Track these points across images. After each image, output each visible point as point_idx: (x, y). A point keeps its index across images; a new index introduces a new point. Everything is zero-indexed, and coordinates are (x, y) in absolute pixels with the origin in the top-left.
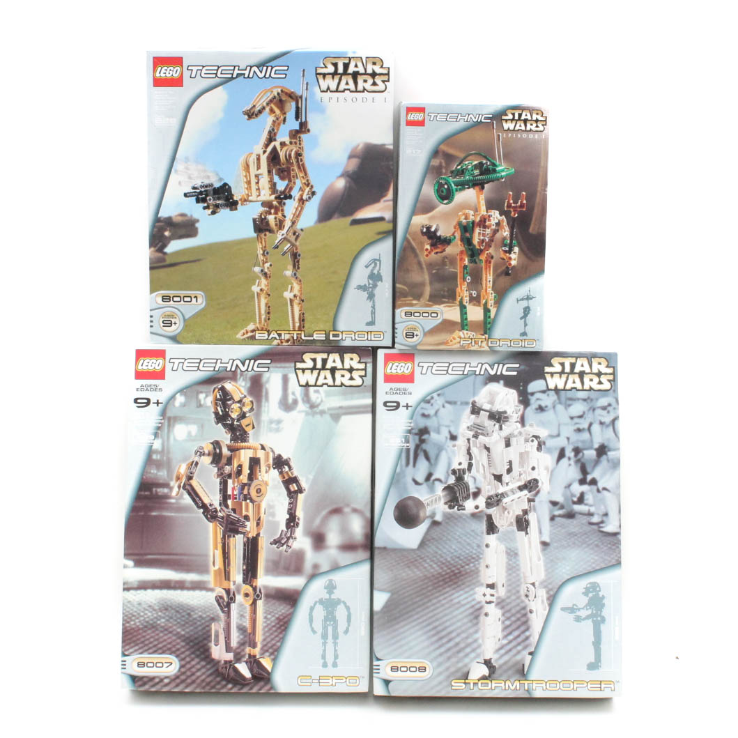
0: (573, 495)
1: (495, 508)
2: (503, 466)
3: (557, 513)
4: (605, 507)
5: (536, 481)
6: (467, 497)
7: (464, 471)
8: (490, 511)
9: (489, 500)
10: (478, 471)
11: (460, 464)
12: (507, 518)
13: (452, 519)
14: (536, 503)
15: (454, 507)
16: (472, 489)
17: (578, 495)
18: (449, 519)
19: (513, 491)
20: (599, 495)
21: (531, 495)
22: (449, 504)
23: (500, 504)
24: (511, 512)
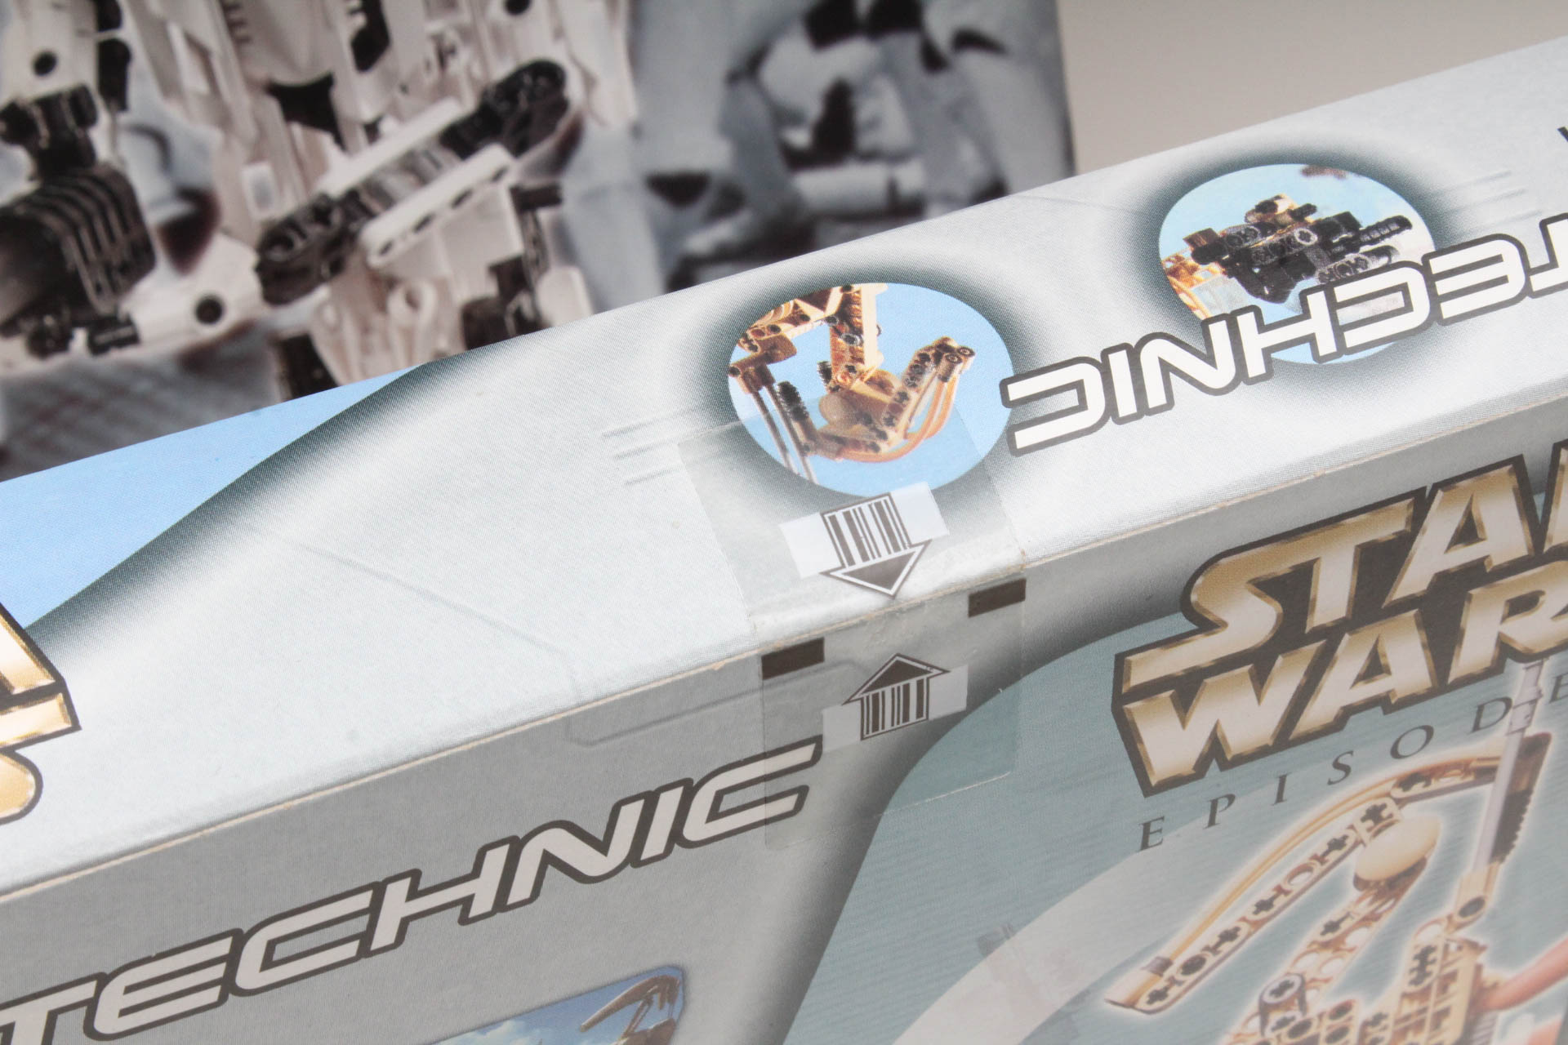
0: (785, 117)
1: (322, 293)
2: (329, 25)
3: (701, 241)
4: (986, 149)
5: (547, 75)
6: (137, 264)
7: (79, 105)
8: (295, 317)
9: (278, 255)
10: (169, 86)
11: (45, 64)
12: (409, 334)
13: (68, 413)
14: (570, 208)
15: (62, 343)
16: (157, 203)
17: (814, 109)
18: (46, 416)
19: (416, 169)
20: (942, 86)
21: (533, 170)
22: (28, 326)
23: (353, 262)
24: (429, 297)
